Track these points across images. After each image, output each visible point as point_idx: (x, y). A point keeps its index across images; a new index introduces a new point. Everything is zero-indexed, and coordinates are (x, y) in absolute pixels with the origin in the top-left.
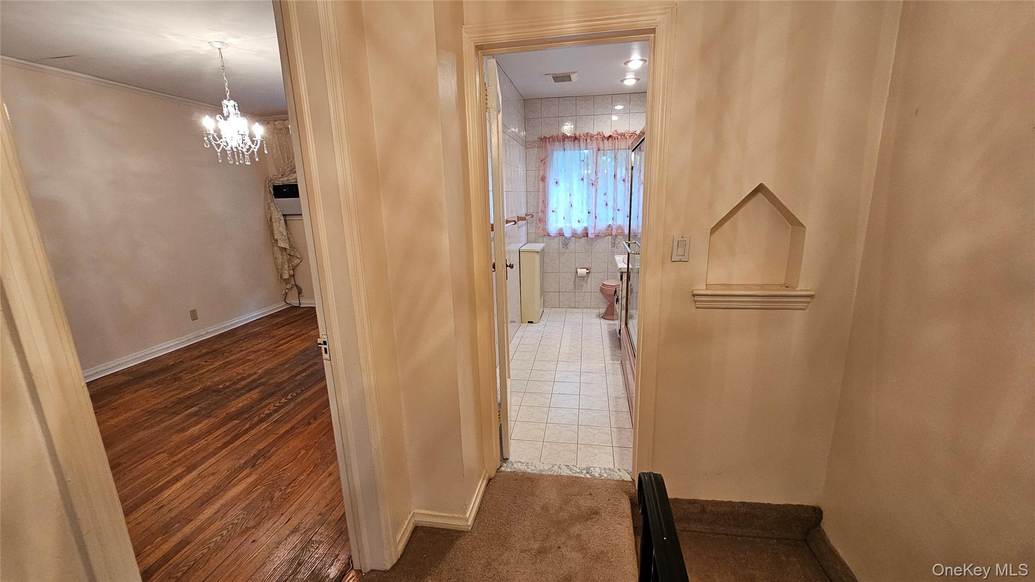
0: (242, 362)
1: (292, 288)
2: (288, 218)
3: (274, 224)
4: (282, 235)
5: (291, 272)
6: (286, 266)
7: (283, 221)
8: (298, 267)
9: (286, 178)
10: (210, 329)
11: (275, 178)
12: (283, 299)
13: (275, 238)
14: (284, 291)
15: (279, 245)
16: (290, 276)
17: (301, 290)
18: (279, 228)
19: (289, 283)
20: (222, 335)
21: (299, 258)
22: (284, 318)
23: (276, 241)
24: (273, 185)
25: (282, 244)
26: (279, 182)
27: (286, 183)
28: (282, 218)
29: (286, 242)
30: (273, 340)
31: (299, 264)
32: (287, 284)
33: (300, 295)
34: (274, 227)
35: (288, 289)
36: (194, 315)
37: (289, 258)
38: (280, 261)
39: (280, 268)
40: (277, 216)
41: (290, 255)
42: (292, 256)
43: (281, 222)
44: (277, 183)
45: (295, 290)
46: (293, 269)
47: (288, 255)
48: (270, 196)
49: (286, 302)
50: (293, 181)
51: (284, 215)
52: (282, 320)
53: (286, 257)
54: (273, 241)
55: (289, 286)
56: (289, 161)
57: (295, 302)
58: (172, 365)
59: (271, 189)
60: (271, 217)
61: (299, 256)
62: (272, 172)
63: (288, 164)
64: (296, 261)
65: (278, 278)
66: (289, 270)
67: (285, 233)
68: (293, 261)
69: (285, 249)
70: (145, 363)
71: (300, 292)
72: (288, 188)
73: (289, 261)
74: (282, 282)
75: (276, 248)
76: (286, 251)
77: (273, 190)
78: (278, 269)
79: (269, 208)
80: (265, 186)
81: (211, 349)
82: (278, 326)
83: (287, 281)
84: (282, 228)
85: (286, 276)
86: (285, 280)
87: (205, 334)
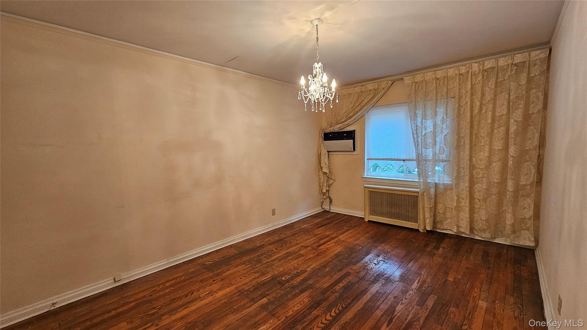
0: (297, 255)
1: (326, 198)
2: (330, 153)
3: (322, 157)
4: (326, 164)
5: (328, 188)
6: (325, 184)
7: (327, 156)
8: (332, 185)
9: (333, 128)
10: (281, 222)
11: (326, 128)
12: (321, 205)
13: (322, 166)
14: (322, 200)
15: (323, 171)
16: (326, 190)
17: (332, 200)
18: (325, 159)
19: (325, 195)
20: (287, 227)
21: (333, 180)
22: (322, 219)
23: (322, 168)
24: (324, 133)
25: (325, 170)
26: (327, 131)
27: (332, 131)
28: (327, 153)
29: (327, 169)
30: (316, 238)
31: (332, 183)
32: (324, 195)
33: (331, 204)
34: (322, 159)
35: (324, 199)
36: (274, 212)
37: (328, 179)
38: (322, 180)
39: (321, 185)
40: (324, 152)
41: (328, 177)
42: (329, 178)
43: (326, 156)
44: (326, 132)
45: (328, 200)
46: (329, 187)
47: (327, 177)
48: (321, 140)
49: (322, 207)
50: (337, 129)
51: (328, 152)
52: (319, 222)
53: (326, 178)
54: (320, 168)
55: (325, 197)
56: (336, 117)
57: (327, 208)
58: (259, 247)
59: (323, 135)
60: (320, 153)
61: (333, 178)
62: (324, 125)
63: (334, 119)
64: (331, 182)
65: (320, 192)
66: (327, 187)
67: (327, 163)
68: (330, 181)
69: (326, 173)
70: (246, 241)
71: (331, 202)
72: (332, 134)
73: (327, 181)
74: (322, 194)
75: (321, 172)
76: (326, 175)
77: (324, 136)
78: (320, 186)
79: (320, 147)
80: (320, 133)
81: (280, 237)
82: (319, 226)
83: (324, 194)
84: (326, 160)
85: (324, 191)
86: (323, 193)
87: (278, 225)
